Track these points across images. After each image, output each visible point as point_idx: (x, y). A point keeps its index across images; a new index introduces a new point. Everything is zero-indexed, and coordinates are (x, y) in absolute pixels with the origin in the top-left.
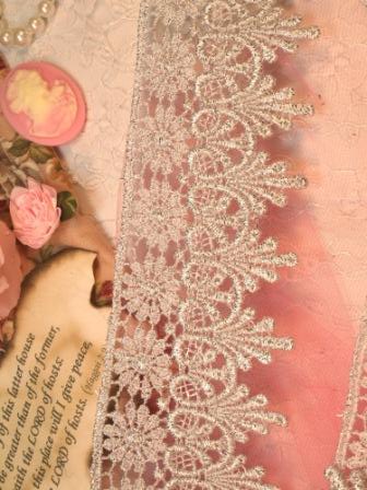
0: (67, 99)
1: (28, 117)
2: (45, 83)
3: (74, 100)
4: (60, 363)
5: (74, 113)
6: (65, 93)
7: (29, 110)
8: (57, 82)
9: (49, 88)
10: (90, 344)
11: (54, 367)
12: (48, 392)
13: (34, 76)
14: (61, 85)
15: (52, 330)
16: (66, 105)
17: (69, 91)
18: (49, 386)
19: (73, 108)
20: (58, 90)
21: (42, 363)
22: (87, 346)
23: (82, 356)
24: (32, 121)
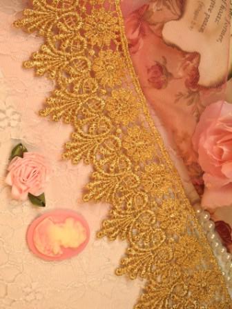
0: (49, 250)
2: (66, 247)
3: (45, 253)
4: (216, 20)
5: (37, 247)
6: (52, 252)
7: (61, 227)
8: (61, 253)
9: (62, 247)
10: (200, 31)
11: (220, 18)
12: (223, 4)
15: (221, 41)
16: (45, 248)
17: (51, 255)
18: (222, 7)
19: (41, 249)
20: (57, 250)
21: (227, 21)
24: (55, 223)
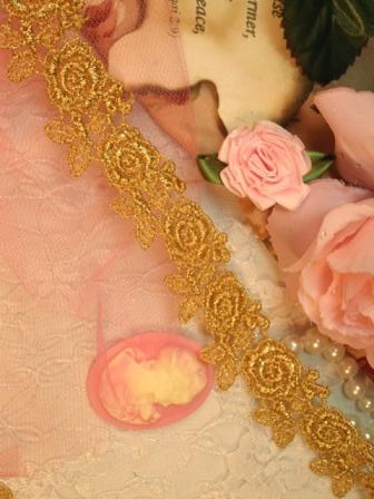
1: (148, 359)
2: (165, 405)
3: (125, 419)
8: (157, 416)
9: (157, 405)
13: (185, 398)
14: (151, 418)
17: (137, 422)
20: (147, 412)
22: (199, 28)
23: (200, 13)
